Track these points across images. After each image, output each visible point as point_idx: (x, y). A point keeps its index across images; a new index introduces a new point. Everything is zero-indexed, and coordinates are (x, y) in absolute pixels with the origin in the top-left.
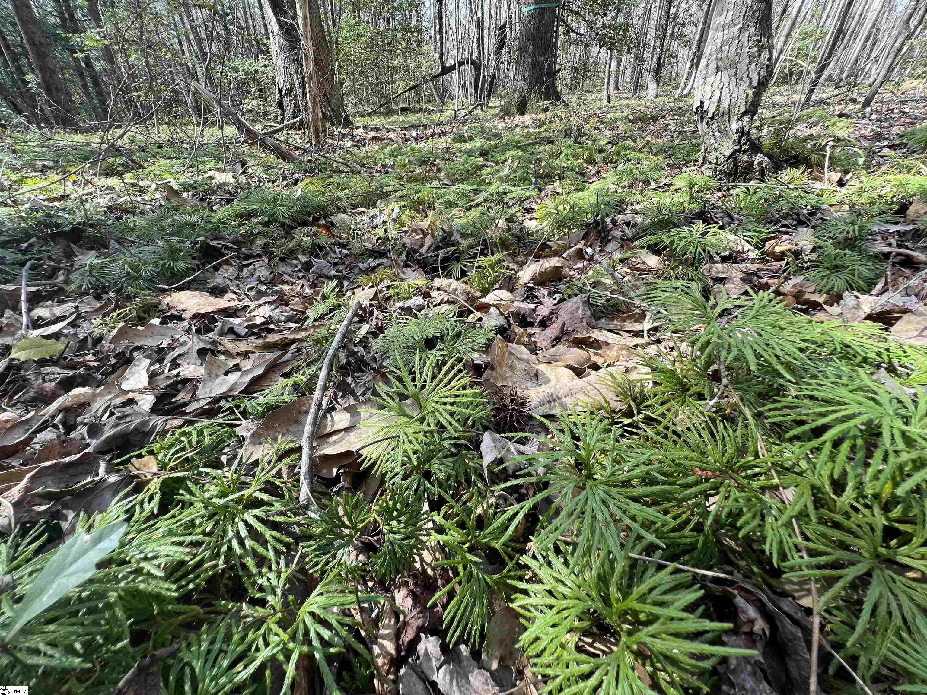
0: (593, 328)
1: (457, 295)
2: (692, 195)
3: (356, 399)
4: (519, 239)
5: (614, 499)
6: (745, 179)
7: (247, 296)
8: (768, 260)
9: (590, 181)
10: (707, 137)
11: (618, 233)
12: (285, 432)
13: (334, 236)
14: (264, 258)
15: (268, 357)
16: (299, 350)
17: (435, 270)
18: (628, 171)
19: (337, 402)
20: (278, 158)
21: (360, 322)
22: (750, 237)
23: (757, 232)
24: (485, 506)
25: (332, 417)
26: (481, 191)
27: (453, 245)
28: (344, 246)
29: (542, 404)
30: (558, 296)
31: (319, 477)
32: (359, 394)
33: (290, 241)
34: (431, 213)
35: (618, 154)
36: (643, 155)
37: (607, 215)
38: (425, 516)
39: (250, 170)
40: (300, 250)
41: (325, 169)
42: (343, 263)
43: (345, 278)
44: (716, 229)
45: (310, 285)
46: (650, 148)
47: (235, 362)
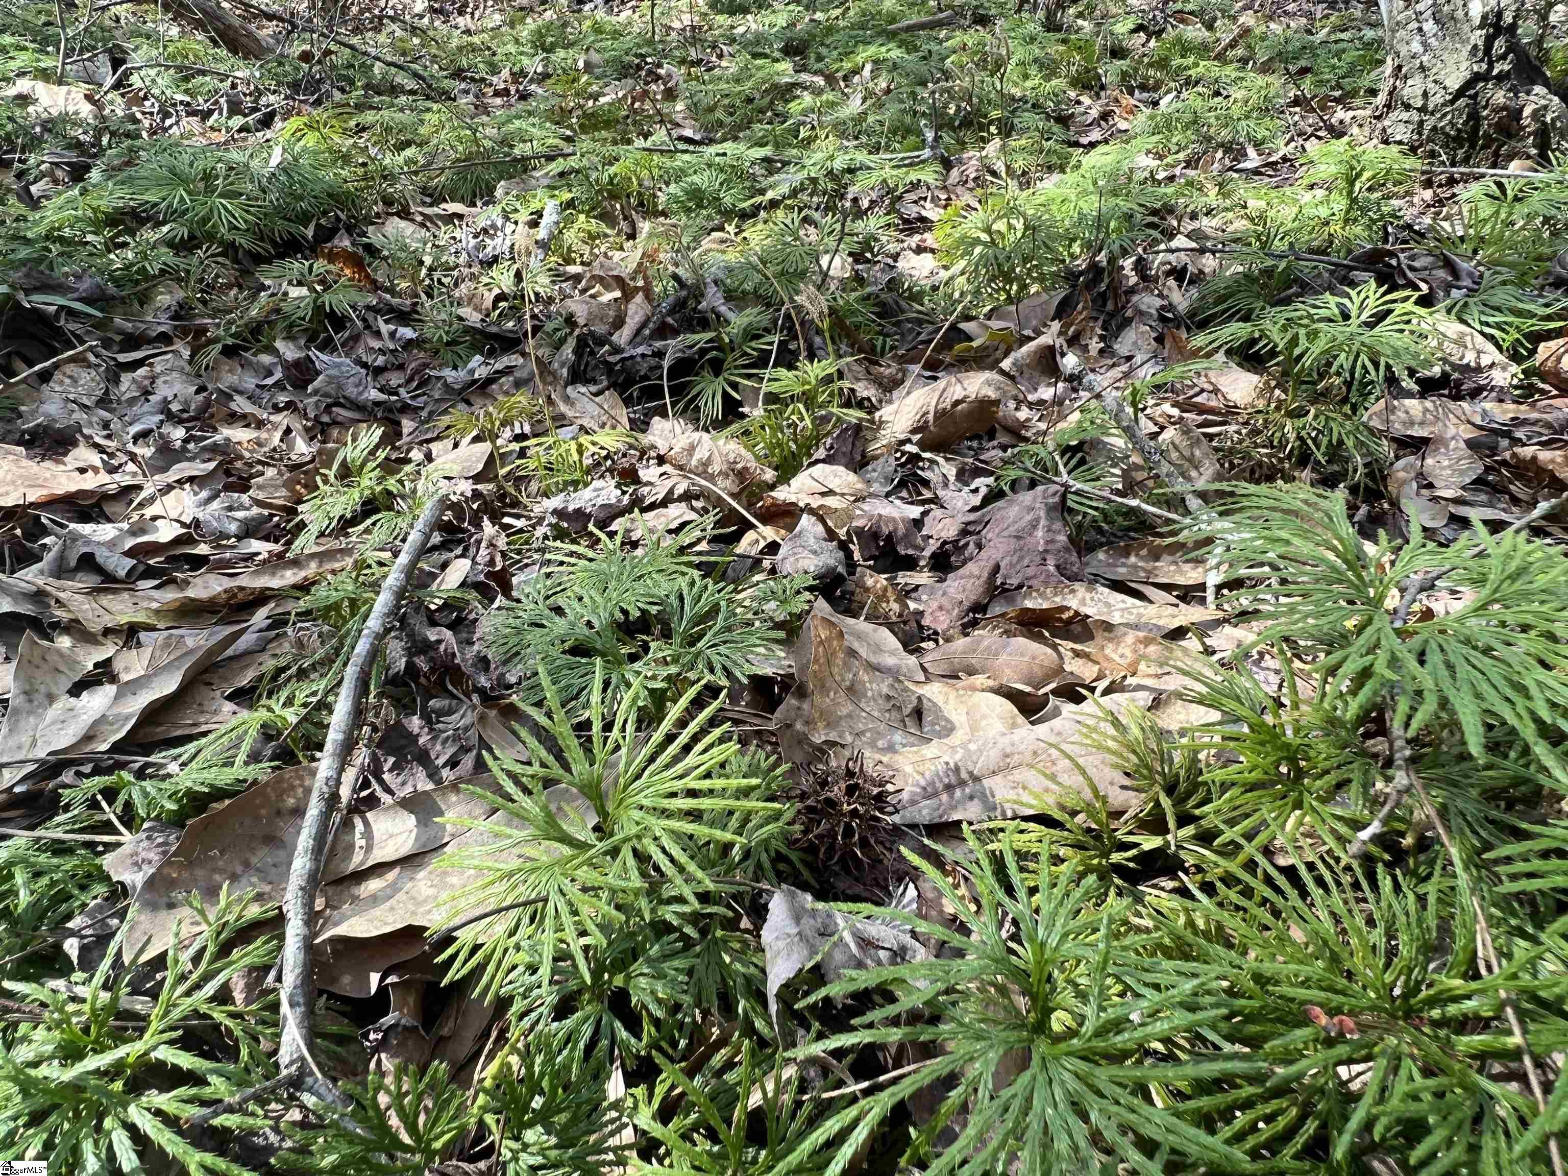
0: (1075, 578)
1: (711, 478)
2: (1354, 201)
3: (433, 774)
4: (885, 311)
5: (1102, 1096)
6: (1496, 154)
7: (133, 457)
8: (1543, 392)
9: (1084, 141)
10: (1401, 33)
11: (1149, 302)
12: (239, 869)
13: (376, 287)
14: (178, 345)
15: (190, 642)
16: (278, 622)
17: (655, 393)
18: (1188, 117)
19: (381, 782)
20: (215, 44)
21: (444, 546)
22: (1498, 326)
23: (1519, 313)
24: (770, 1087)
25: (366, 824)
26: (785, 164)
27: (704, 324)
28: (403, 317)
29: (929, 793)
30: (983, 483)
31: (331, 996)
32: (440, 762)
33: (254, 297)
34: (645, 227)
35: (1162, 63)
36: (1230, 71)
37: (1125, 253)
38: (614, 1114)
39: (135, 79)
40: (281, 325)
41: (352, 83)
42: (401, 367)
43: (405, 409)
44: (1409, 306)
45: (307, 429)
46: (1249, 47)
47: (102, 655)
